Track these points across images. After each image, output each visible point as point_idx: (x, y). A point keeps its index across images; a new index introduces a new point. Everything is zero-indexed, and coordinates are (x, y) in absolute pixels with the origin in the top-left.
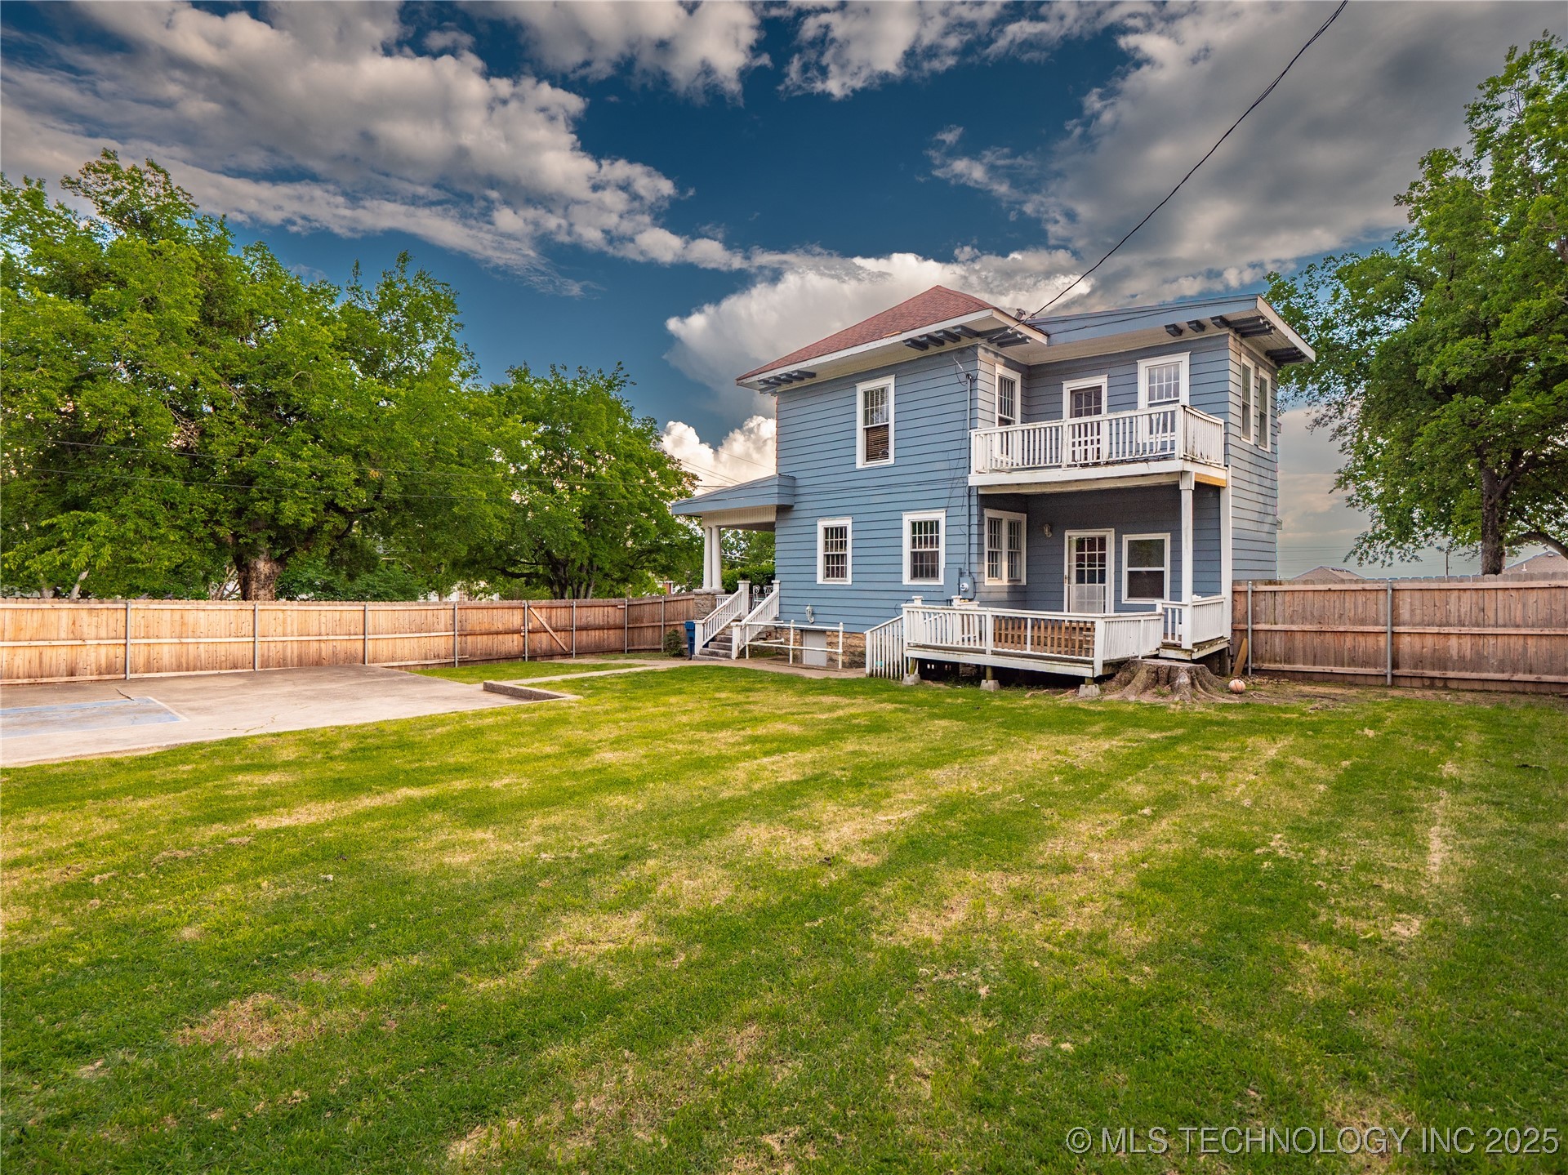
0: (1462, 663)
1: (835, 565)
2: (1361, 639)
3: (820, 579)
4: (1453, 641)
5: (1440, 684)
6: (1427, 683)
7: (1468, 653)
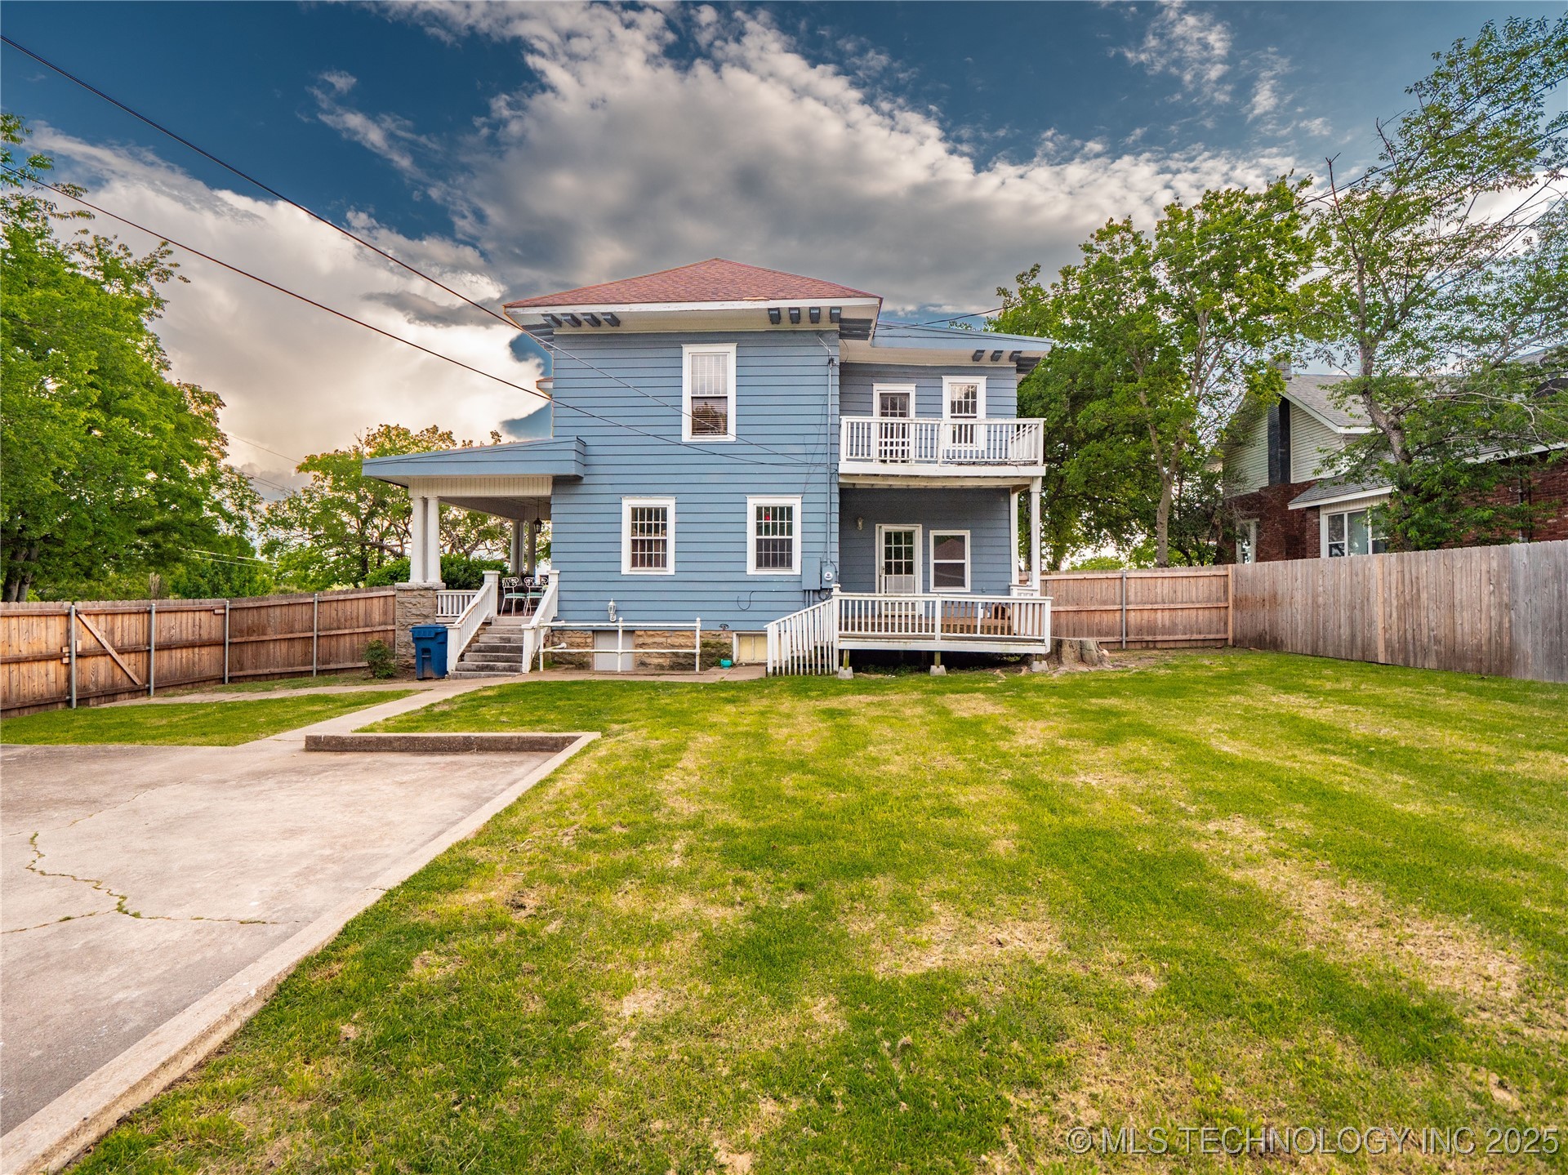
0: (1165, 630)
1: (647, 552)
2: (1104, 615)
3: (626, 568)
4: (1159, 613)
5: (1151, 645)
6: (1144, 645)
7: (1167, 623)
